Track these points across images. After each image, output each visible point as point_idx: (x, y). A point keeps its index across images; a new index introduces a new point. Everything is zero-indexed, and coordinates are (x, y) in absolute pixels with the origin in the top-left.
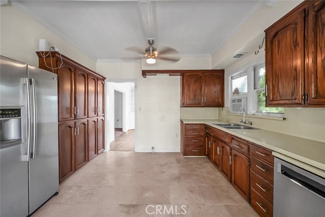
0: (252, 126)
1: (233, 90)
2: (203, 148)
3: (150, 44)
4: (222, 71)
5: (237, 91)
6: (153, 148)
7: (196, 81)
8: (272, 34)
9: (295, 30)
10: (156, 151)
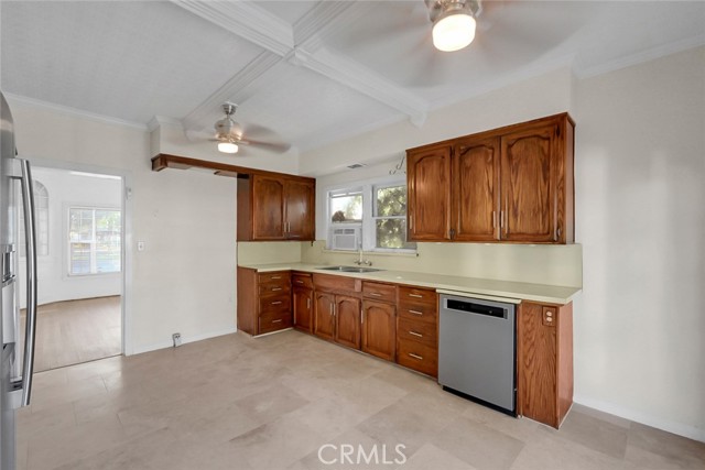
0: (372, 267)
1: (333, 213)
2: (287, 314)
3: (227, 113)
4: (312, 181)
5: (339, 217)
6: (176, 336)
7: (273, 193)
8: (417, 158)
9: (442, 164)
10: (184, 340)
